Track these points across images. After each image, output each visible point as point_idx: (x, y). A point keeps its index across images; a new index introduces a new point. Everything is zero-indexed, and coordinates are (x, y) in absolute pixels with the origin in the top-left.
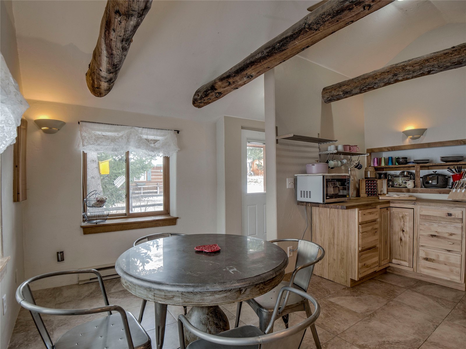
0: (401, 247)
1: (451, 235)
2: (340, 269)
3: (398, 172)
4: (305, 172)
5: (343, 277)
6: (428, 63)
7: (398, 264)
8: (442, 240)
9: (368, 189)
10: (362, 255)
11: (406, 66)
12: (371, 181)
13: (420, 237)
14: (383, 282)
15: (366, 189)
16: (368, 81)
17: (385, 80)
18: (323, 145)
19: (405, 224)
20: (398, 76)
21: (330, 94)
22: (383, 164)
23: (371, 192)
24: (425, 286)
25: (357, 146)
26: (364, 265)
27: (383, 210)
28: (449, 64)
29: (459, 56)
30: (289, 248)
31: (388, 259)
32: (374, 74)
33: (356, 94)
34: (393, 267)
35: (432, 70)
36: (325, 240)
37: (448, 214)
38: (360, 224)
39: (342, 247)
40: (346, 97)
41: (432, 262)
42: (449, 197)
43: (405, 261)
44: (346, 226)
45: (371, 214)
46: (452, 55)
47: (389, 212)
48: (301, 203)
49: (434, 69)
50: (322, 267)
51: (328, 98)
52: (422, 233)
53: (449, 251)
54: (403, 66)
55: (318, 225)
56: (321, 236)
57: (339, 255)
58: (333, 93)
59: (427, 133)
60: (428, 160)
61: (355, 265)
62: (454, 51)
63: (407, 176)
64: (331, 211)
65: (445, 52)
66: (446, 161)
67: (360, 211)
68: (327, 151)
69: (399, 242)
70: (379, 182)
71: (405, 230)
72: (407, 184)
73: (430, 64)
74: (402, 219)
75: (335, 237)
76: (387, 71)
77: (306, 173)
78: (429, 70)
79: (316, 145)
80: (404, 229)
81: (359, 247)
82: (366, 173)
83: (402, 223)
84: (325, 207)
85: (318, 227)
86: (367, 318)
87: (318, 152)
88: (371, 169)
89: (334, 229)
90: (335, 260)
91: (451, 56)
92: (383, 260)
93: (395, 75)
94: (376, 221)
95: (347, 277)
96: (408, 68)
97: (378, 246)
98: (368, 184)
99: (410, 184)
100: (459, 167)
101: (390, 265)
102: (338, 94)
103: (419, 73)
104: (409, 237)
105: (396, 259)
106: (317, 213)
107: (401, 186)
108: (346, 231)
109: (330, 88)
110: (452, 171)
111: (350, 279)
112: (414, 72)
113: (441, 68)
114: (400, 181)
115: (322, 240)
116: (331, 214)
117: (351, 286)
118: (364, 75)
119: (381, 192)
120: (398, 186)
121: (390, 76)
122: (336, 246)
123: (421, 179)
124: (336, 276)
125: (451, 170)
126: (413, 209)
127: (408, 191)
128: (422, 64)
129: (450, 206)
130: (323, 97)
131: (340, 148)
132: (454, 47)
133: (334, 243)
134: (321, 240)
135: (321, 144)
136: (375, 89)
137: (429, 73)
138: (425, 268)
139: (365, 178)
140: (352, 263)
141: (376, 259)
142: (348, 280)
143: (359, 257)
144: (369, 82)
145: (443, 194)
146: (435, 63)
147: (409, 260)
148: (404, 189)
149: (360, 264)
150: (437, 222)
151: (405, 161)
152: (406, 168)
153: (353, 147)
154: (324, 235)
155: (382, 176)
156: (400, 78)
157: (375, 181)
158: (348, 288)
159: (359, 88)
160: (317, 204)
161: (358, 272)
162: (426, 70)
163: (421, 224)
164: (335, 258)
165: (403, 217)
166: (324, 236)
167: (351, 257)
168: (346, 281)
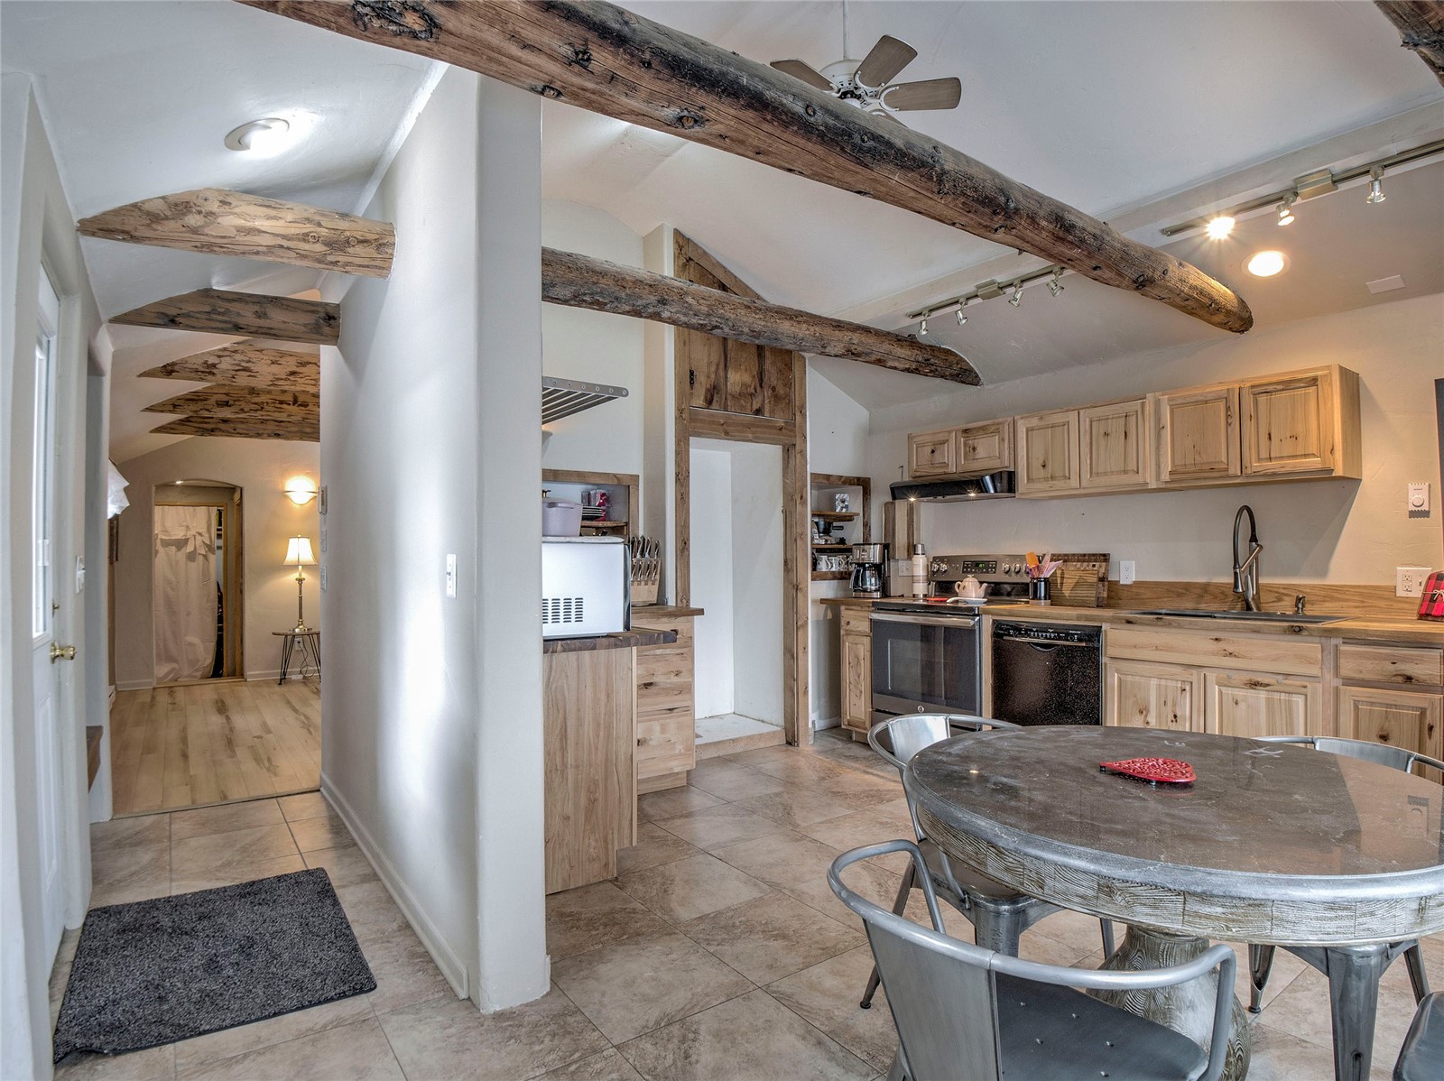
1: (677, 675)
5: (594, 860)
8: (658, 691)
16: (603, 282)
20: (666, 307)
29: (764, 323)
35: (721, 326)
39: (590, 766)
44: (603, 697)
53: (671, 710)
57: (583, 795)
61: (631, 804)
64: (554, 662)
75: (569, 742)
76: (648, 282)
78: (718, 323)
89: (565, 718)
90: (568, 818)
91: (754, 317)
93: (663, 302)
95: (607, 854)
108: (603, 712)
111: (615, 854)
113: (734, 330)
116: (553, 674)
122: (571, 773)
124: (572, 867)
128: (715, 305)
133: (564, 764)
137: (713, 329)
140: (620, 802)
144: (604, 287)
146: (731, 315)
156: (666, 314)
164: (569, 809)
167: (617, 787)
168: (606, 865)
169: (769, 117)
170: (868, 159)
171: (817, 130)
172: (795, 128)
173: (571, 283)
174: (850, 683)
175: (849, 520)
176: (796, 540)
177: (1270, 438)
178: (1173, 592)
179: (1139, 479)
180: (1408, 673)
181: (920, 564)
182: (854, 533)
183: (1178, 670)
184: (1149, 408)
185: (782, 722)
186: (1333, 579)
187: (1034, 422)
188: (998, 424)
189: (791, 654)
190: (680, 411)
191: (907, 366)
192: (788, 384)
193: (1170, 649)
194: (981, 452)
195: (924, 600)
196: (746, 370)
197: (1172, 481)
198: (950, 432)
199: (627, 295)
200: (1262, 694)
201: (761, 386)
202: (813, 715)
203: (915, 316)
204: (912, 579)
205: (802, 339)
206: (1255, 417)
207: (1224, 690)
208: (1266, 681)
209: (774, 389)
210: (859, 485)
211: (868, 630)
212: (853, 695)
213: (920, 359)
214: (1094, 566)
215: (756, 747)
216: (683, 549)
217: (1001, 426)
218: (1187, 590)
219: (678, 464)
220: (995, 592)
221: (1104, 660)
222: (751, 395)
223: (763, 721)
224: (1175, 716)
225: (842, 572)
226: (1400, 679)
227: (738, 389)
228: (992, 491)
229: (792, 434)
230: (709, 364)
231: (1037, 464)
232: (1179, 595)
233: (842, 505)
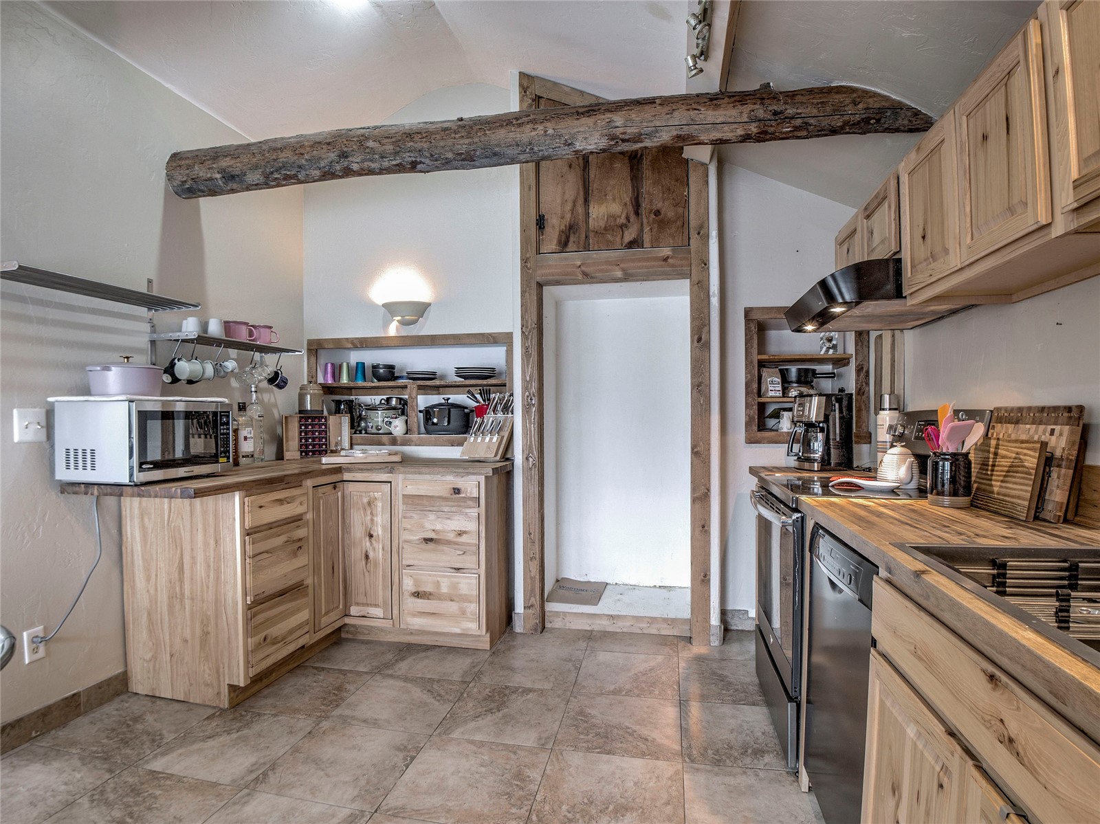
0: (367, 574)
1: (459, 534)
2: (202, 665)
3: (376, 399)
4: (86, 391)
5: (208, 685)
6: (412, 144)
7: (363, 617)
8: (445, 548)
9: (307, 440)
10: (255, 615)
11: (367, 139)
12: (313, 419)
13: (405, 546)
14: (323, 669)
15: (301, 439)
16: (283, 157)
18: (165, 317)
19: (375, 519)
20: (350, 159)
21: (187, 172)
22: (345, 380)
23: (314, 446)
24: (414, 657)
25: (271, 327)
26: (265, 639)
27: (321, 490)
28: (450, 155)
29: (470, 140)
30: (29, 635)
31: (341, 607)
32: (297, 143)
33: (257, 186)
34: (354, 626)
35: (418, 160)
36: (159, 589)
37: (454, 489)
38: (248, 533)
39: (203, 601)
40: (233, 191)
41: (428, 599)
42: (463, 453)
43: (376, 606)
44: (212, 542)
45: (282, 504)
46: (457, 136)
47: (340, 494)
48: (69, 488)
49: (423, 160)
50: (154, 670)
51: (182, 182)
52: (406, 536)
53: (458, 569)
54: (361, 138)
55: (138, 548)
56: (148, 580)
57: (198, 625)
58: (196, 172)
59: (431, 313)
60: (434, 373)
61: (238, 647)
62: (460, 126)
63: (394, 408)
64: (173, 504)
65: (445, 125)
66: (465, 378)
67: (246, 499)
68: (180, 331)
69: (364, 562)
70: (332, 420)
71: (375, 534)
72: (393, 425)
73: (416, 145)
74: (368, 508)
75: (185, 575)
76: (327, 141)
77: (89, 393)
78: (413, 160)
79: (142, 311)
80: (372, 533)
81: (245, 594)
82: (301, 398)
83: (369, 518)
84: (139, 495)
85: (140, 555)
86: (246, 791)
87: (147, 333)
88: (314, 390)
89: (182, 555)
90: (186, 641)
91: (455, 138)
92: (327, 613)
93: (343, 155)
94: (301, 519)
95: (219, 681)
96: (371, 144)
97: (309, 581)
98: (306, 427)
99: (398, 427)
100: (486, 390)
101: (347, 620)
102: (209, 175)
103: (394, 163)
104: (383, 549)
105: (358, 604)
106: (136, 512)
107: (380, 429)
108: (212, 556)
109: (189, 155)
110: (476, 398)
111: (226, 687)
112: (382, 157)
113: (436, 160)
114: (379, 418)
115: (152, 591)
116: (172, 515)
117: (230, 703)
118: (275, 140)
119: (336, 445)
120: (374, 431)
122: (187, 603)
123: (421, 415)
124: (191, 685)
125: (473, 395)
126: (390, 482)
127: (394, 442)
128: (400, 141)
129: (458, 472)
130: (170, 178)
131: (215, 329)
132: (461, 119)
133: (182, 594)
134: (148, 591)
135: (156, 310)
136: (302, 182)
137: (413, 167)
138: (414, 615)
139: (300, 412)
140: (229, 642)
141: (304, 615)
142: (222, 690)
143: (248, 620)
144: (284, 160)
145: (457, 446)
146: (425, 146)
147: (385, 602)
148: (385, 438)
149: (249, 640)
150: (435, 509)
151: (390, 373)
152: (396, 391)
153: (262, 330)
154: (157, 575)
155: (342, 407)
157: (323, 420)
158: (222, 711)
159: (262, 172)
160: (116, 489)
161: (247, 662)
162: (408, 158)
163: (405, 517)
164: (188, 634)
165: (369, 503)
166: (156, 579)
167: (226, 627)
168: (219, 693)
173: (257, 166)
176: (693, 393)
187: (913, 157)
188: (887, 182)
190: (524, 261)
192: (680, 202)
194: (876, 235)
196: (614, 200)
198: (858, 215)
199: (309, 160)
201: (637, 213)
209: (658, 213)
214: (1052, 432)
219: (522, 316)
222: (623, 226)
227: (602, 224)
229: (686, 262)
230: (564, 202)
231: (918, 236)
233: (828, 345)
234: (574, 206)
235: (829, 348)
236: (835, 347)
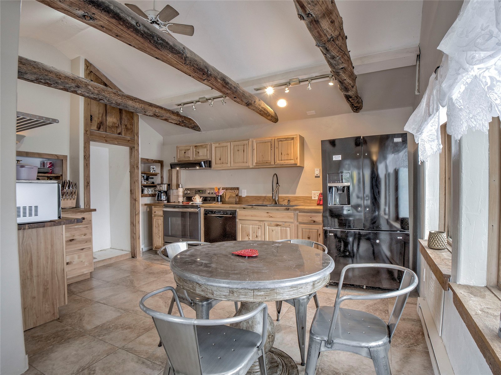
1: (85, 235)
2: (44, 305)
5: (48, 312)
6: (104, 94)
11: (88, 85)
16: (50, 75)
17: (67, 86)
20: (80, 89)
28: (114, 102)
32: (57, 73)
35: (103, 99)
37: (82, 218)
39: (44, 275)
49: (105, 100)
54: (86, 84)
57: (41, 287)
61: (64, 288)
75: (33, 266)
78: (102, 98)
89: (31, 257)
90: (34, 298)
93: (78, 87)
95: (53, 308)
96: (90, 87)
103: (95, 97)
108: (50, 252)
111: (57, 309)
112: (92, 94)
113: (109, 102)
116: (25, 238)
121: (73, 85)
122: (34, 279)
128: (100, 91)
133: (32, 275)
140: (59, 288)
144: (51, 77)
156: (79, 92)
164: (35, 294)
167: (57, 282)
168: (54, 314)
169: (122, 23)
170: (160, 47)
171: (140, 32)
172: (132, 30)
173: (35, 73)
174: (156, 233)
175: (156, 175)
176: (135, 182)
177: (282, 154)
178: (257, 199)
179: (247, 165)
180: (314, 220)
181: (181, 191)
182: (157, 180)
183: (257, 222)
184: (250, 143)
185: (130, 250)
186: (297, 195)
187: (217, 145)
188: (206, 145)
189: (133, 224)
190: (86, 131)
191: (176, 122)
192: (132, 124)
193: (255, 216)
194: (201, 154)
195: (182, 203)
196: (115, 117)
197: (256, 166)
198: (191, 146)
199: (61, 82)
200: (279, 228)
201: (121, 124)
202: (142, 246)
203: (178, 105)
204: (178, 196)
205: (137, 108)
206: (278, 148)
207: (270, 227)
208: (280, 224)
209: (126, 126)
210: (159, 163)
211: (162, 214)
212: (157, 238)
213: (181, 120)
214: (235, 191)
215: (119, 260)
216: (87, 185)
217: (207, 146)
218: (260, 198)
219: (85, 152)
220: (205, 200)
221: (237, 220)
222: (117, 127)
223: (122, 250)
224: (257, 236)
225: (153, 194)
226: (312, 222)
227: (111, 124)
228: (204, 167)
229: (133, 143)
230: (99, 113)
231: (218, 158)
232: (258, 200)
233: (153, 170)
234: (102, 116)
235: (153, 171)
236: (155, 171)
